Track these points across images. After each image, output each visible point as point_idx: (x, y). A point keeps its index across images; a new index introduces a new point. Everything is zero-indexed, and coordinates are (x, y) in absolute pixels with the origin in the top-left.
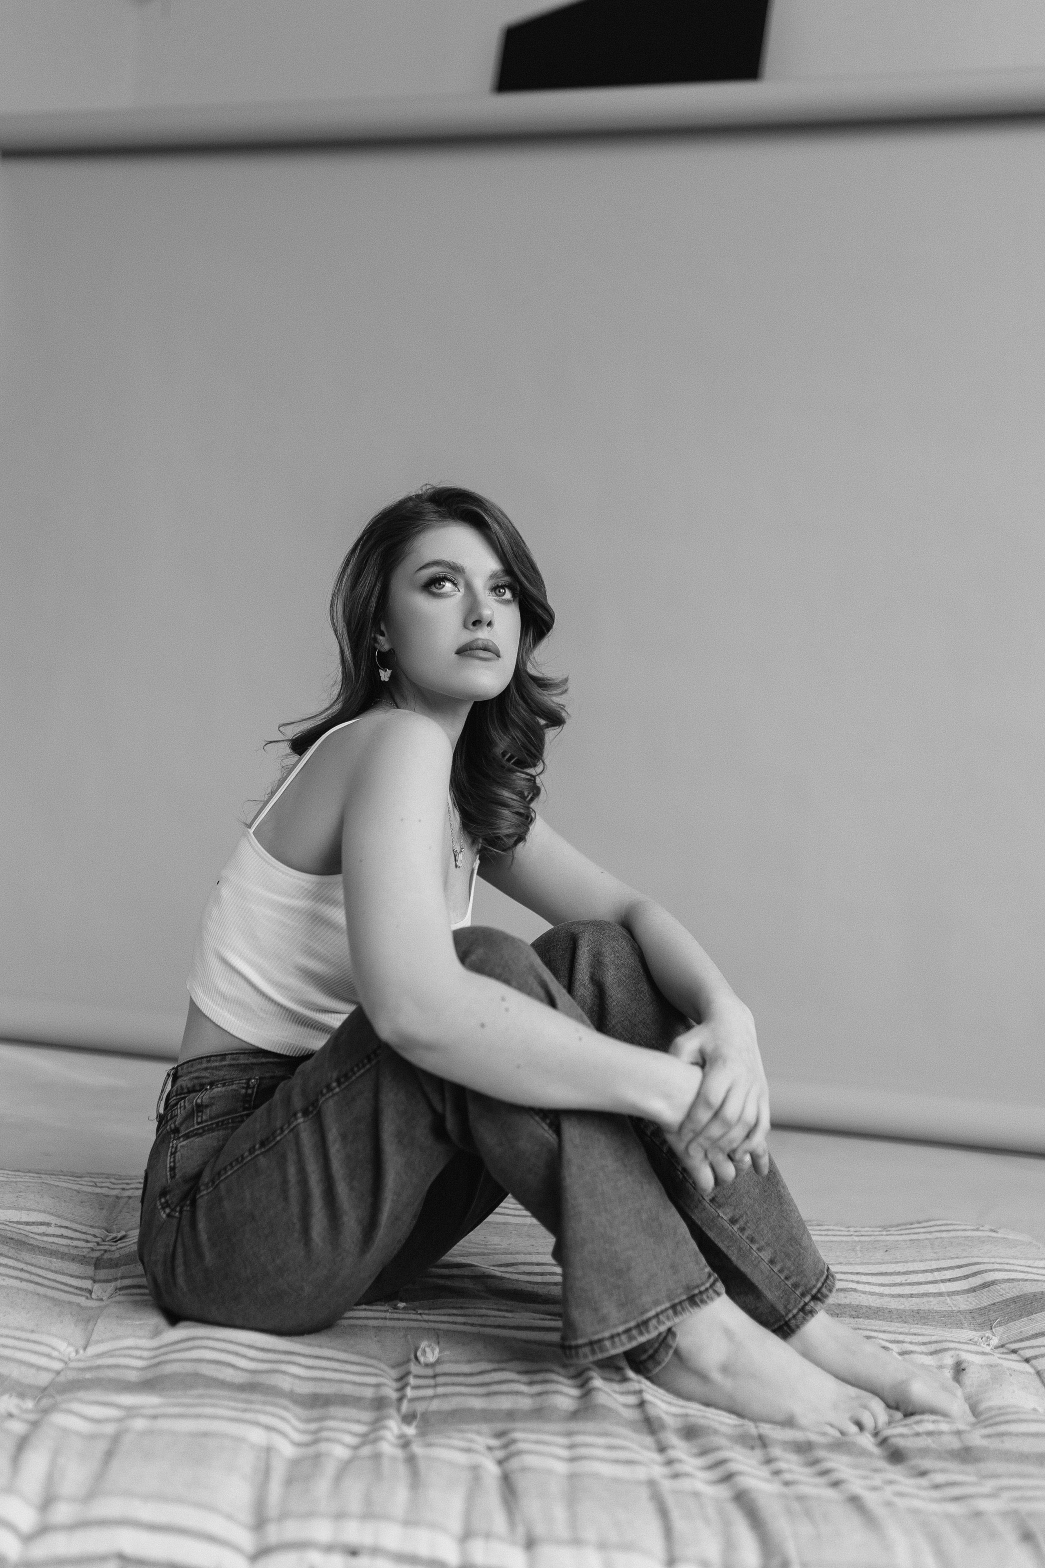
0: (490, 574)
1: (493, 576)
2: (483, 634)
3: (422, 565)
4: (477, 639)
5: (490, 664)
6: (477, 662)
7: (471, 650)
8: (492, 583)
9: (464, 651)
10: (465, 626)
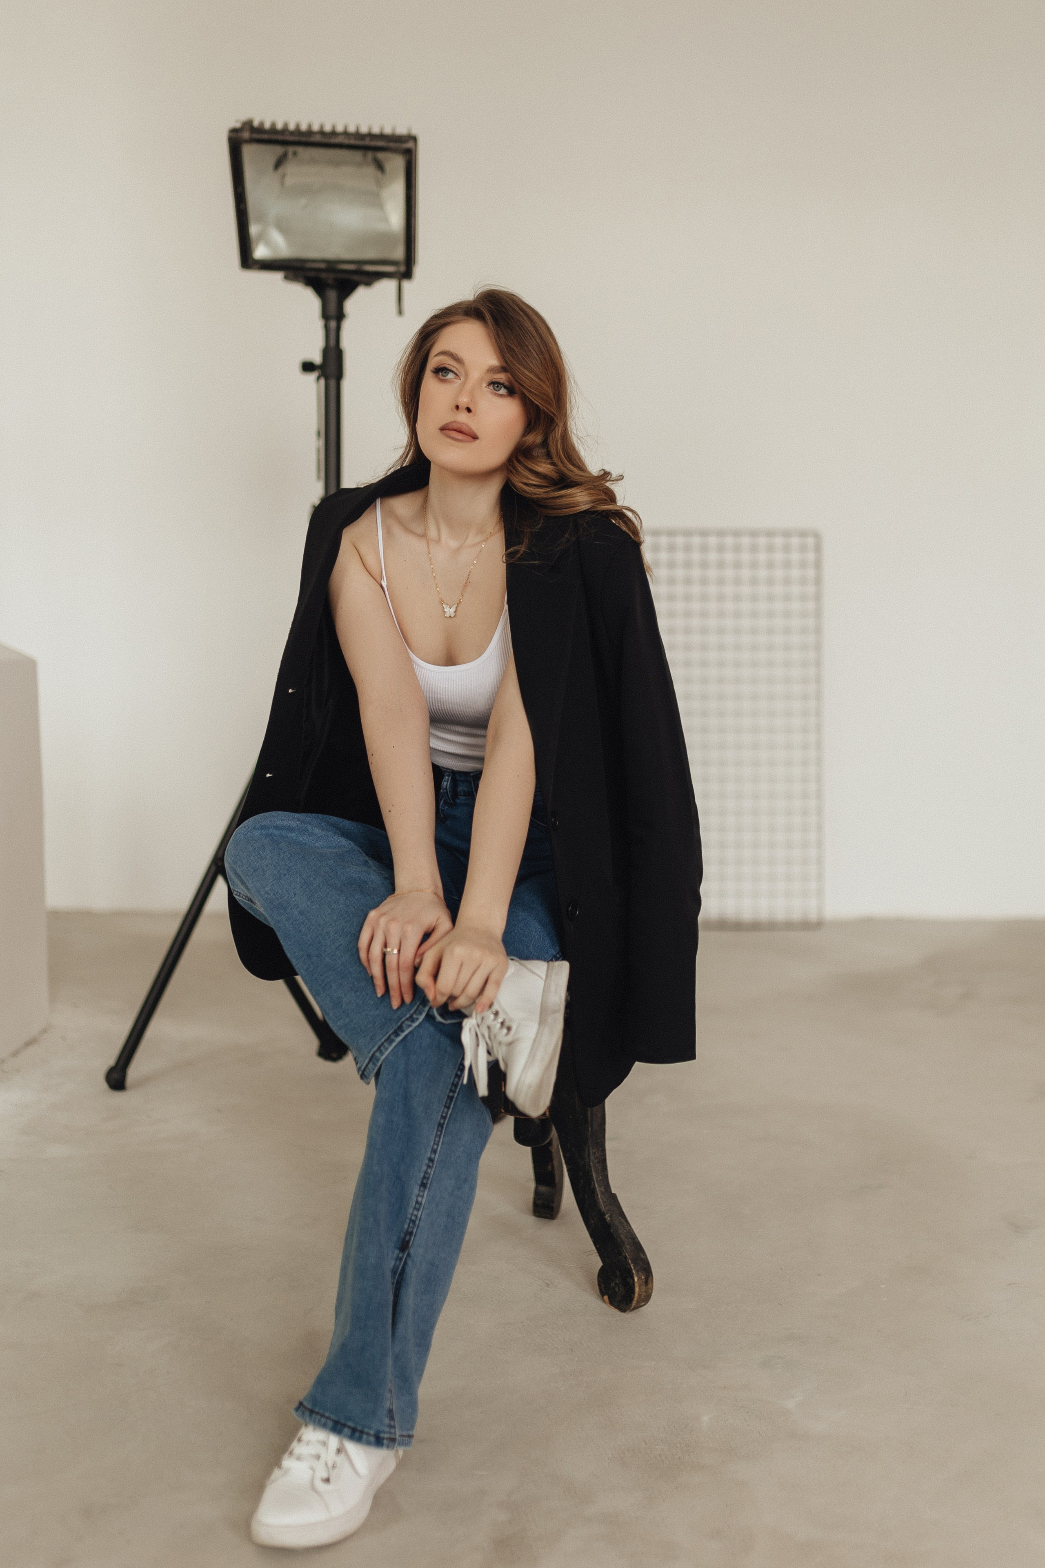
0: (486, 368)
1: (491, 370)
2: (461, 418)
3: (435, 354)
4: (455, 421)
5: (460, 444)
7: (448, 430)
8: (489, 377)
9: (445, 430)
10: (452, 409)
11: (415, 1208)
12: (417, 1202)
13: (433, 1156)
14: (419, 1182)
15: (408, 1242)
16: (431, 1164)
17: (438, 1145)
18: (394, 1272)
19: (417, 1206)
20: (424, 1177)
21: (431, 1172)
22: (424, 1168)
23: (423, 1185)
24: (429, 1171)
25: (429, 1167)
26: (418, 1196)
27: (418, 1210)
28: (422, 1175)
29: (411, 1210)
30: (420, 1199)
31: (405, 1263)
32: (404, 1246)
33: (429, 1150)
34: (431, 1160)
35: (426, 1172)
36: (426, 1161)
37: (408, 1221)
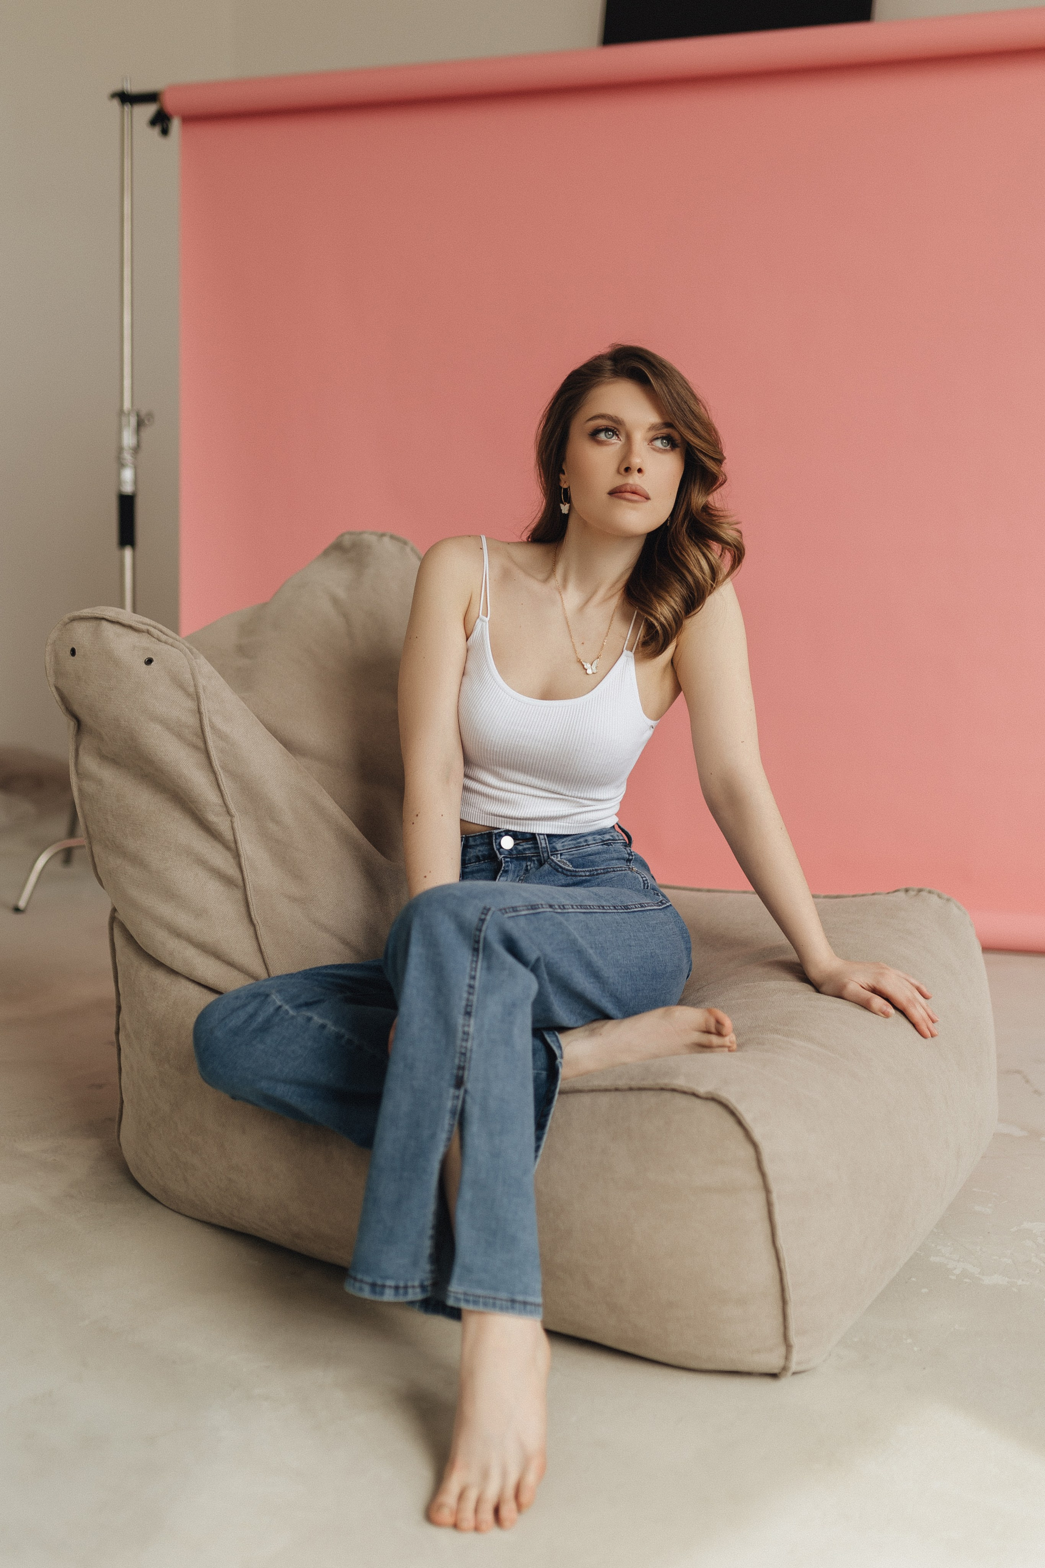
0: (648, 426)
1: (653, 427)
2: (634, 480)
3: (590, 417)
4: (627, 484)
5: (636, 505)
6: (624, 503)
7: (620, 492)
8: (652, 434)
9: (616, 493)
10: (618, 472)
11: (463, 1040)
12: (464, 1033)
13: (472, 982)
14: (462, 1011)
15: (462, 1077)
16: (471, 991)
17: (476, 971)
18: (453, 1112)
19: (465, 1037)
20: (467, 1006)
21: (474, 998)
22: (465, 995)
23: (468, 1014)
24: (471, 997)
25: (470, 993)
26: (464, 1026)
27: (467, 1040)
28: (464, 1003)
29: (459, 1042)
30: (466, 1029)
31: (464, 1102)
32: (459, 1082)
33: (467, 977)
34: (471, 987)
35: (468, 1000)
36: (466, 988)
37: (458, 1055)
